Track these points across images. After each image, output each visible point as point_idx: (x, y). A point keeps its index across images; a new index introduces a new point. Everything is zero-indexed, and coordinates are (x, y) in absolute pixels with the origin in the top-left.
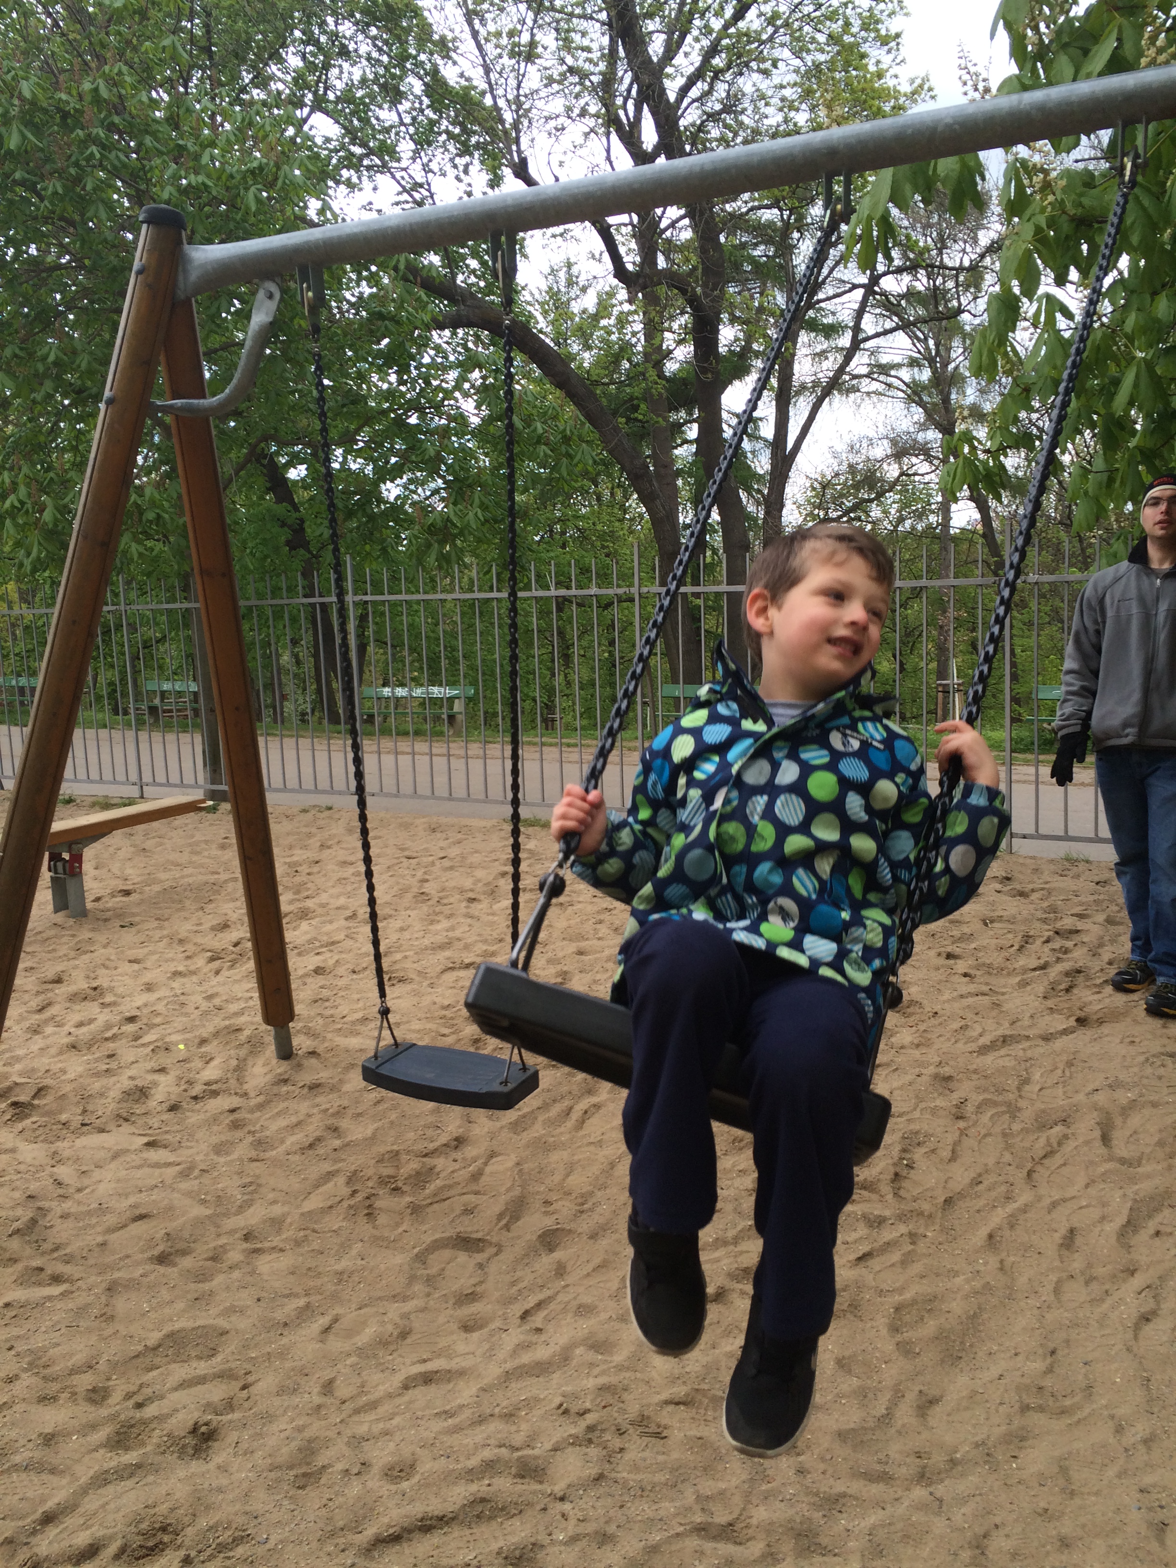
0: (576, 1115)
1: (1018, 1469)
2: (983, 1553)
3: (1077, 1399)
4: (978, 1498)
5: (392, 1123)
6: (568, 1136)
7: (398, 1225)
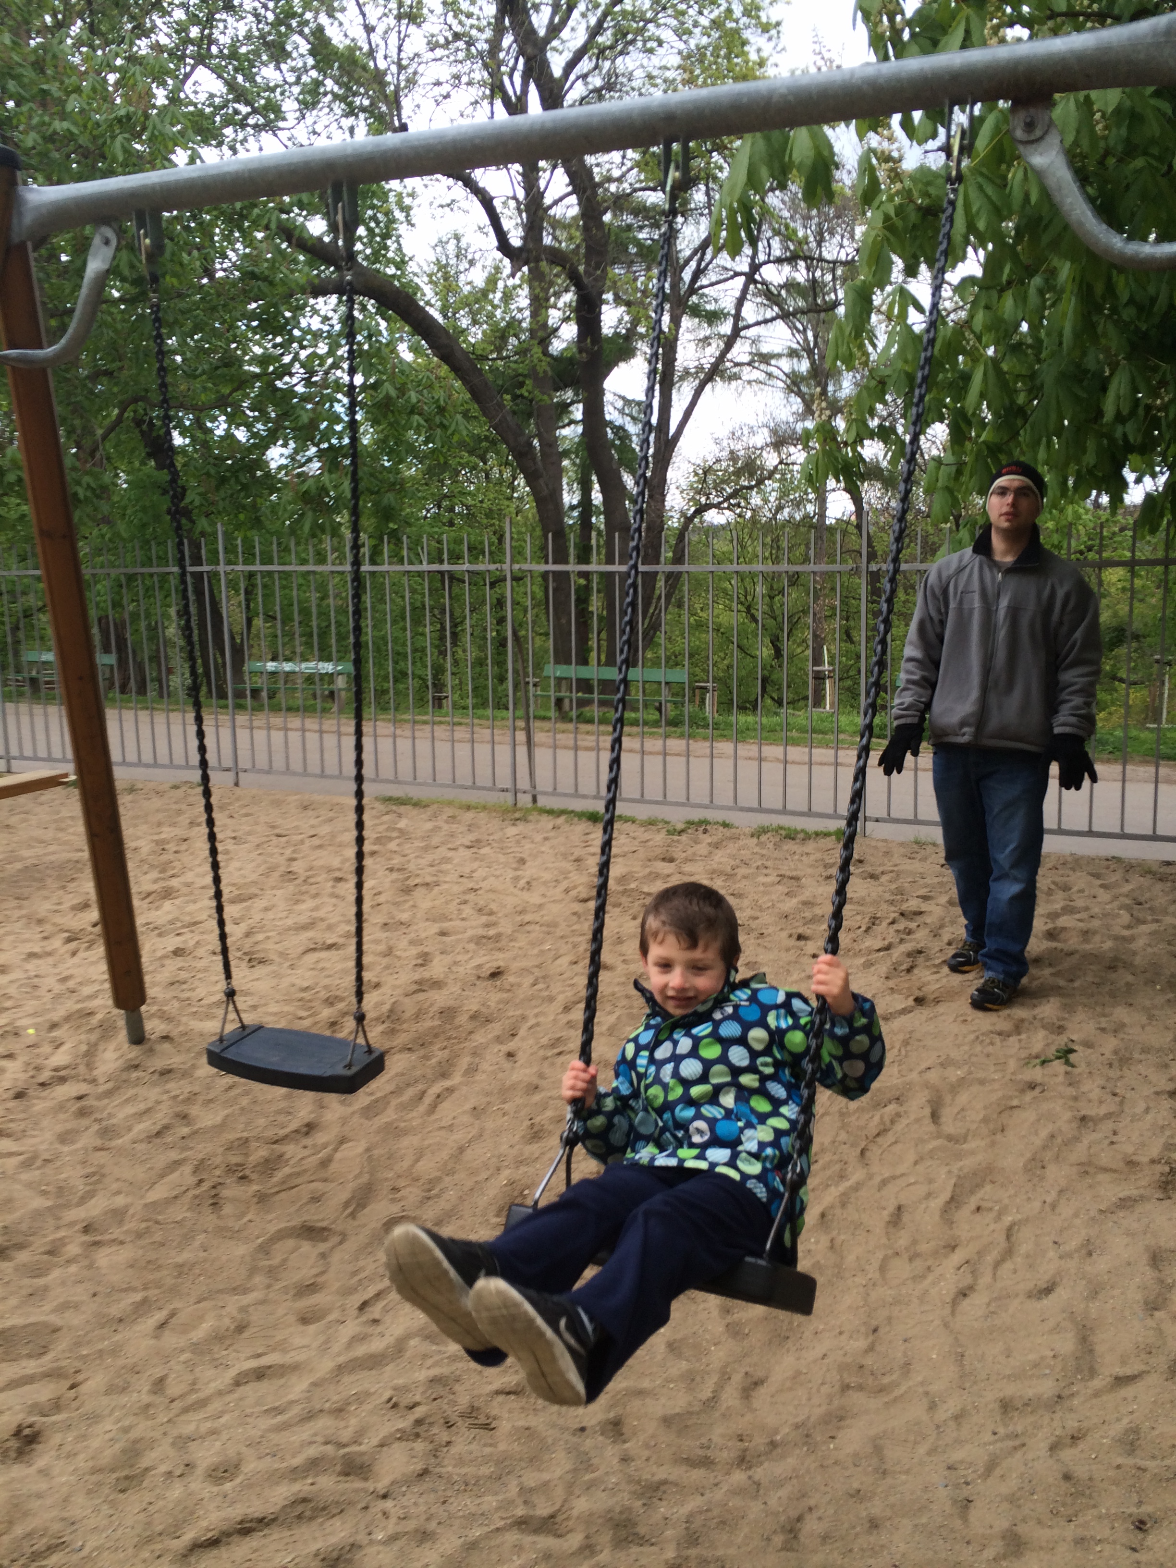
0: (428, 1100)
1: (835, 1449)
2: (795, 1537)
3: (894, 1377)
4: (795, 1481)
5: (242, 1109)
6: (419, 1121)
7: (243, 1214)
